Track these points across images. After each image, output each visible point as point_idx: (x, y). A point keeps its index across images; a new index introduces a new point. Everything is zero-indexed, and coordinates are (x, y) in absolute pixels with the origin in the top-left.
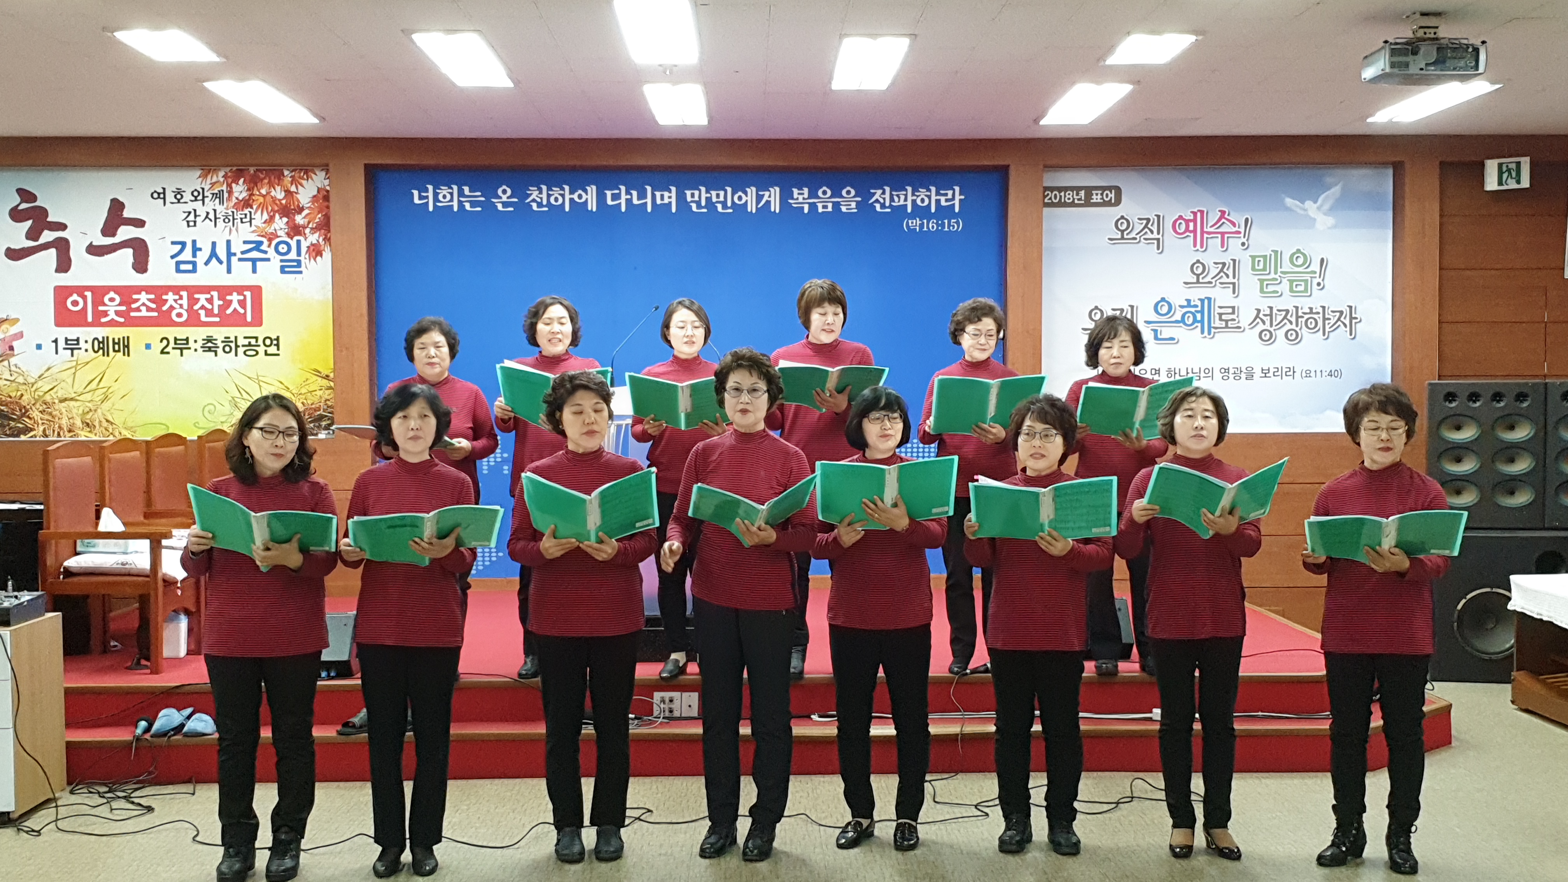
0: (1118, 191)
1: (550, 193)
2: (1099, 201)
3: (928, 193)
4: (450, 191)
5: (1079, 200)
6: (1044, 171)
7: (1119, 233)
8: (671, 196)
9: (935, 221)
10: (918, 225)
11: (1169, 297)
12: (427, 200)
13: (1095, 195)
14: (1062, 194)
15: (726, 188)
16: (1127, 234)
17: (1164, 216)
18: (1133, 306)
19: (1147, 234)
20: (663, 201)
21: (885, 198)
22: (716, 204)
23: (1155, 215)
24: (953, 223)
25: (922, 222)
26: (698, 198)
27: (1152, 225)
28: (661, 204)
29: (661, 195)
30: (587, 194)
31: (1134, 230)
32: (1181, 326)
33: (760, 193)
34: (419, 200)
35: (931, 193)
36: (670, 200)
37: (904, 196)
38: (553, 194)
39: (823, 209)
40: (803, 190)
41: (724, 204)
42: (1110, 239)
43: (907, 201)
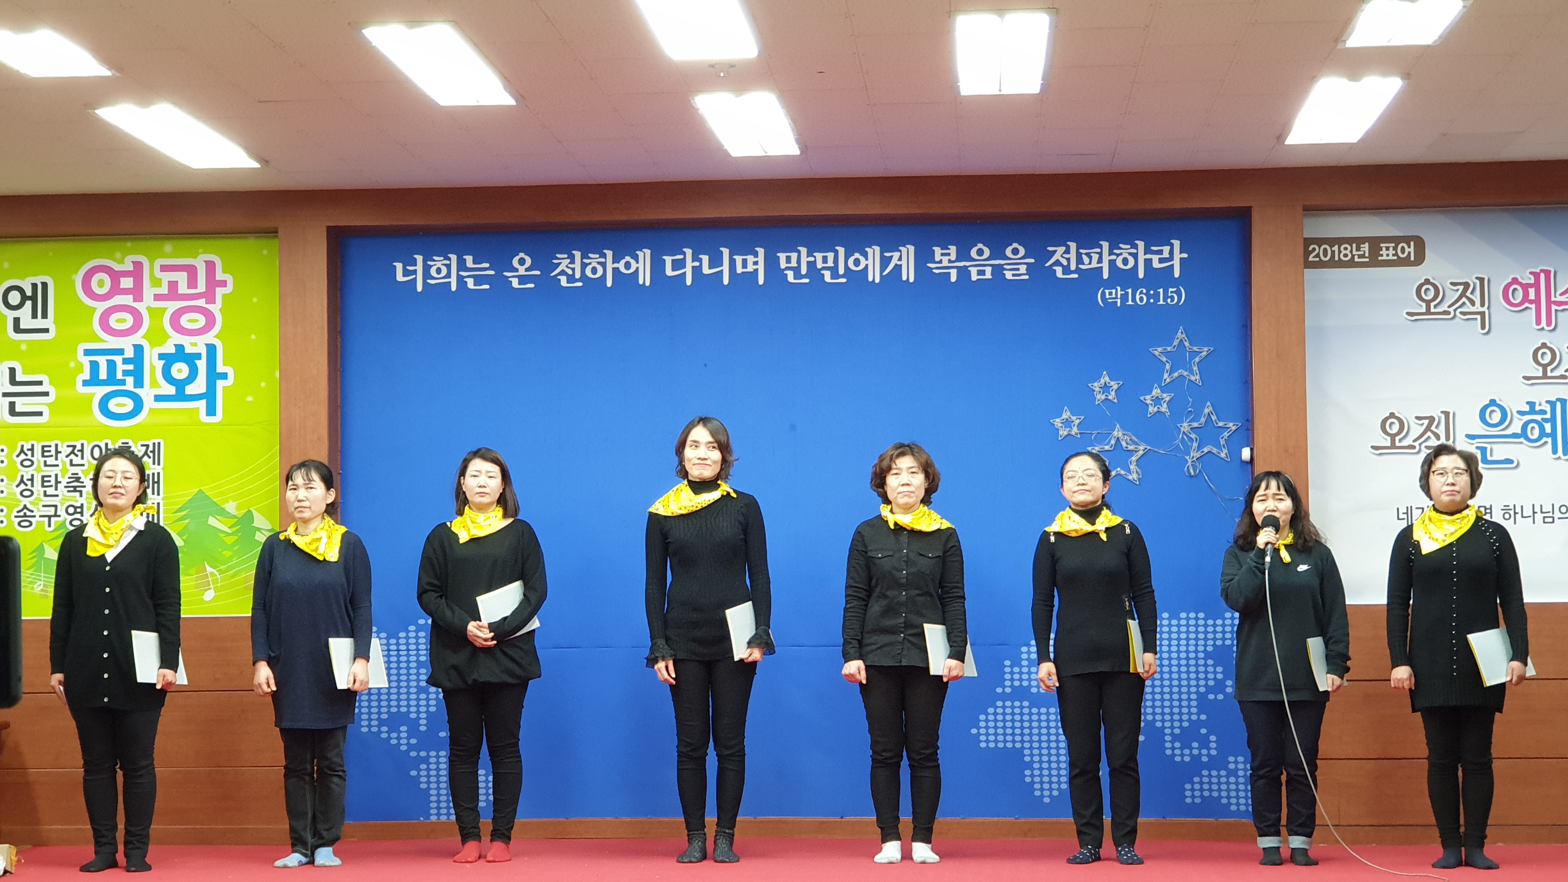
0: (1420, 244)
1: (585, 261)
2: (1391, 257)
3: (1135, 251)
4: (448, 262)
5: (1360, 256)
6: (1305, 215)
7: (1424, 305)
8: (757, 261)
9: (1145, 291)
10: (1119, 296)
11: (1502, 399)
12: (414, 276)
13: (1384, 249)
14: (1336, 248)
15: (837, 248)
16: (1435, 307)
17: (1491, 279)
18: (1449, 413)
19: (1465, 306)
20: (746, 268)
21: (1069, 258)
22: (823, 272)
23: (1477, 278)
24: (1172, 292)
25: (1125, 292)
26: (797, 263)
27: (1472, 293)
28: (742, 272)
29: (743, 259)
30: (637, 263)
31: (1445, 301)
32: (1521, 443)
33: (887, 254)
34: (404, 276)
35: (1137, 250)
36: (755, 267)
37: (1098, 256)
38: (590, 263)
39: (978, 274)
40: (949, 249)
41: (834, 271)
42: (1408, 314)
43: (1101, 262)
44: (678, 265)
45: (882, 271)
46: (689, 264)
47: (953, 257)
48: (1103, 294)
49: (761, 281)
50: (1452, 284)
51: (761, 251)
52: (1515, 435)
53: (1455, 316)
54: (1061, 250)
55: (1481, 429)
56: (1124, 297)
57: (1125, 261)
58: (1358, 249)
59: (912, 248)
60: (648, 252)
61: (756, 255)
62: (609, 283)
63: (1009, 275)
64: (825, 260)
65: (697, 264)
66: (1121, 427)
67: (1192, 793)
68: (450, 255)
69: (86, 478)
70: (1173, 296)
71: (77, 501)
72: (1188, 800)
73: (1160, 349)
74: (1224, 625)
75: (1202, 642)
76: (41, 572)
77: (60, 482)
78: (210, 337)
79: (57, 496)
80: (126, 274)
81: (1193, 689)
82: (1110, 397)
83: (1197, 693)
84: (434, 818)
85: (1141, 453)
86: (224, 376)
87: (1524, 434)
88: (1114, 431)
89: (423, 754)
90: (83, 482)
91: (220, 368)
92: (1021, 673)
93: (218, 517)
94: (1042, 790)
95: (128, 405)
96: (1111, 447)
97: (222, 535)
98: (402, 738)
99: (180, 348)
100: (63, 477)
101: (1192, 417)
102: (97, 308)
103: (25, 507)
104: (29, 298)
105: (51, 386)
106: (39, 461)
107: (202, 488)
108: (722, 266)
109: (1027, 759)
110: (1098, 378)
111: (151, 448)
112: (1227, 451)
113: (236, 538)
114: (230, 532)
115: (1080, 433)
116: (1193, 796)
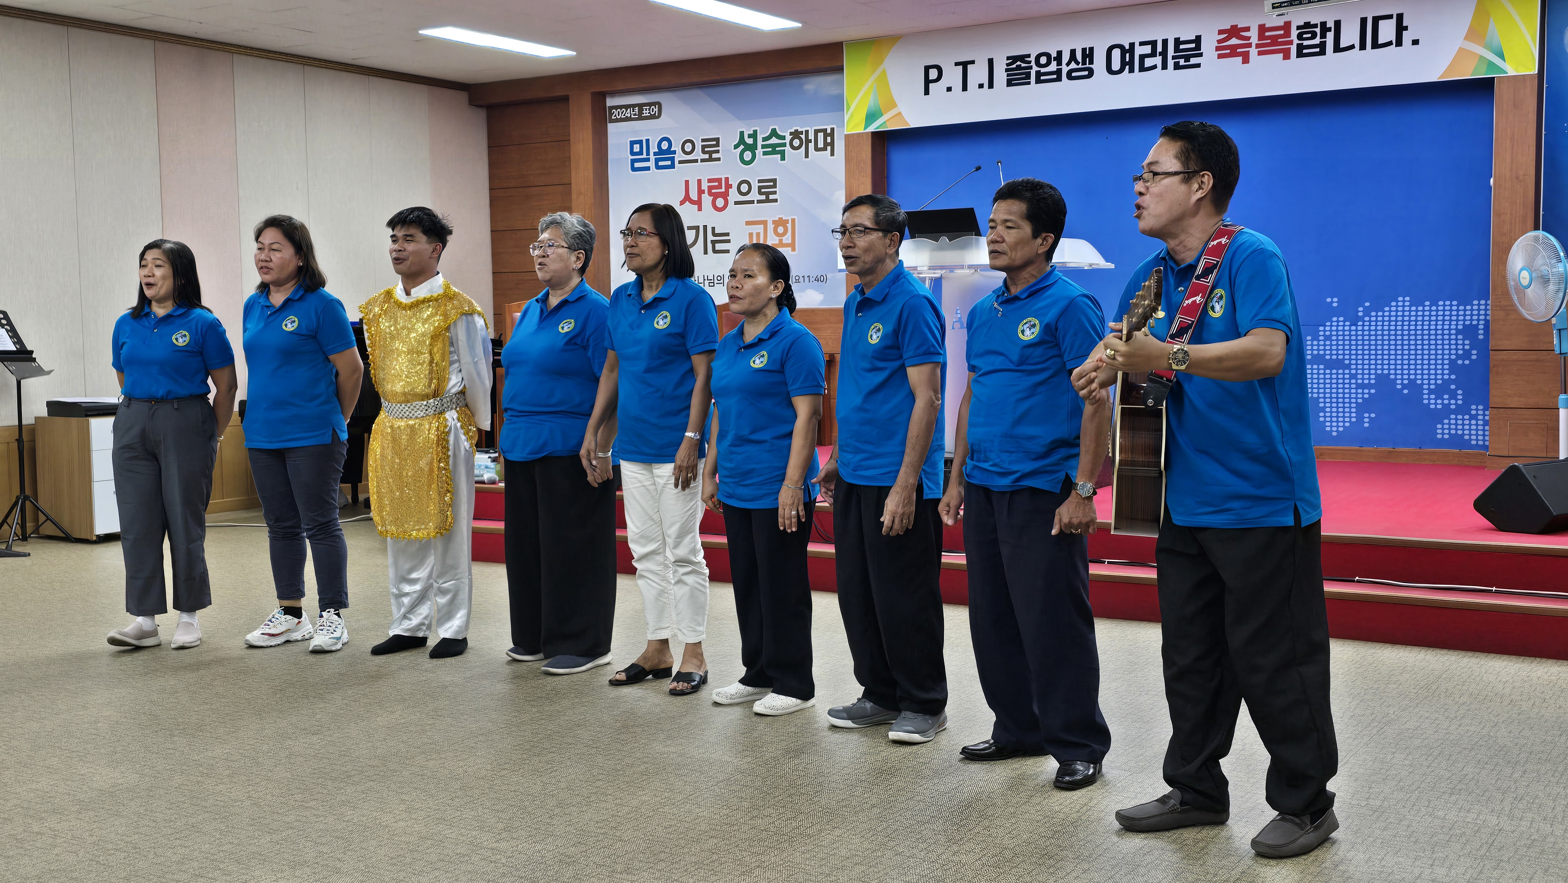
67: (1443, 431)
72: (1439, 436)
74: (1473, 310)
75: (1452, 323)
81: (1446, 357)
83: (1449, 359)
92: (1318, 345)
94: (1331, 426)
109: (1322, 405)
116: (1443, 434)
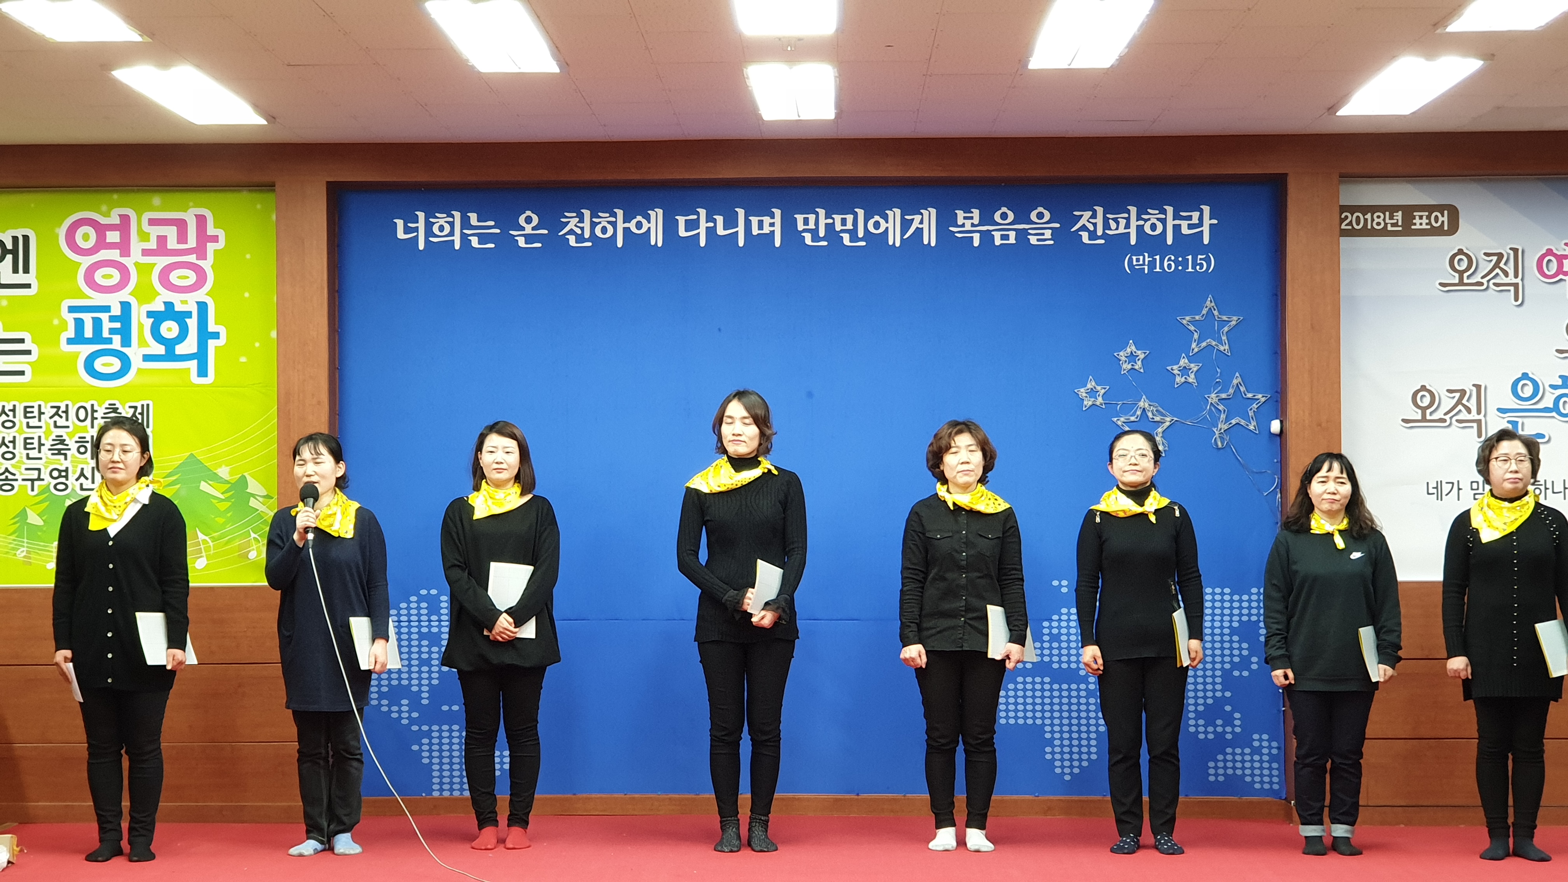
0: (1454, 214)
1: (594, 220)
2: (1424, 226)
3: (1163, 216)
4: (451, 219)
5: (1393, 225)
6: (1340, 182)
7: (1457, 275)
8: (774, 223)
9: (1173, 258)
10: (1146, 263)
11: (1535, 373)
12: (416, 234)
13: (1417, 218)
14: (1369, 216)
15: (856, 210)
16: (1468, 277)
17: (1526, 251)
18: (1480, 386)
19: (1498, 277)
20: (762, 230)
21: (1096, 223)
22: (841, 235)
23: (1511, 249)
24: (1201, 259)
25: (1153, 258)
26: (815, 225)
27: (1505, 264)
28: (758, 234)
29: (759, 221)
30: (649, 222)
31: (1479, 270)
32: (1553, 417)
33: (906, 217)
34: (405, 233)
35: (1166, 215)
36: (772, 229)
37: (1125, 221)
38: (600, 223)
39: (1002, 239)
40: (972, 212)
41: (853, 233)
42: (1441, 284)
43: (1129, 228)
44: (692, 225)
45: (903, 234)
46: (703, 225)
47: (976, 221)
48: (1130, 260)
49: (778, 243)
50: (1486, 254)
51: (777, 212)
52: (1546, 410)
53: (1488, 287)
54: (1087, 214)
55: (1511, 402)
56: (1152, 264)
57: (1153, 227)
58: (1391, 218)
59: (933, 211)
60: (660, 212)
61: (773, 217)
62: (620, 244)
63: (1033, 240)
64: (844, 222)
65: (711, 224)
66: (1147, 398)
67: (1215, 772)
68: (452, 212)
69: (70, 439)
70: (1202, 263)
71: (61, 464)
72: (1212, 779)
73: (1188, 318)
74: (1250, 601)
75: (1228, 618)
76: (24, 538)
77: (44, 445)
78: (200, 295)
79: (40, 459)
80: (112, 227)
81: (1218, 666)
82: (1136, 367)
83: (1222, 669)
84: (436, 794)
85: (1168, 424)
86: (216, 335)
87: (1556, 408)
88: (1140, 401)
89: (425, 728)
90: (67, 445)
91: (212, 327)
93: (210, 482)
94: (1062, 767)
95: (115, 365)
96: (1137, 418)
97: (214, 501)
98: (403, 712)
99: (169, 305)
100: (47, 439)
101: (1220, 388)
102: (81, 263)
103: (7, 470)
104: (10, 252)
105: (35, 345)
106: (21, 422)
107: (192, 452)
108: (737, 227)
109: (1048, 736)
110: (1123, 347)
111: (139, 410)
112: (1255, 424)
113: (230, 503)
114: (224, 498)
115: (1105, 403)
116: (1216, 775)
